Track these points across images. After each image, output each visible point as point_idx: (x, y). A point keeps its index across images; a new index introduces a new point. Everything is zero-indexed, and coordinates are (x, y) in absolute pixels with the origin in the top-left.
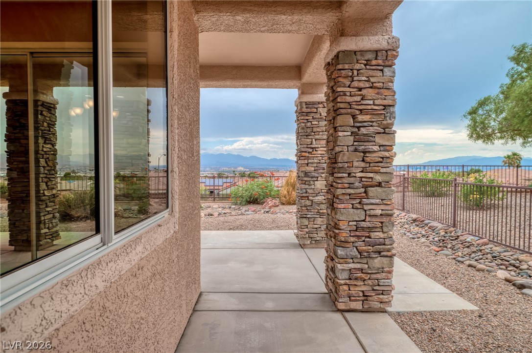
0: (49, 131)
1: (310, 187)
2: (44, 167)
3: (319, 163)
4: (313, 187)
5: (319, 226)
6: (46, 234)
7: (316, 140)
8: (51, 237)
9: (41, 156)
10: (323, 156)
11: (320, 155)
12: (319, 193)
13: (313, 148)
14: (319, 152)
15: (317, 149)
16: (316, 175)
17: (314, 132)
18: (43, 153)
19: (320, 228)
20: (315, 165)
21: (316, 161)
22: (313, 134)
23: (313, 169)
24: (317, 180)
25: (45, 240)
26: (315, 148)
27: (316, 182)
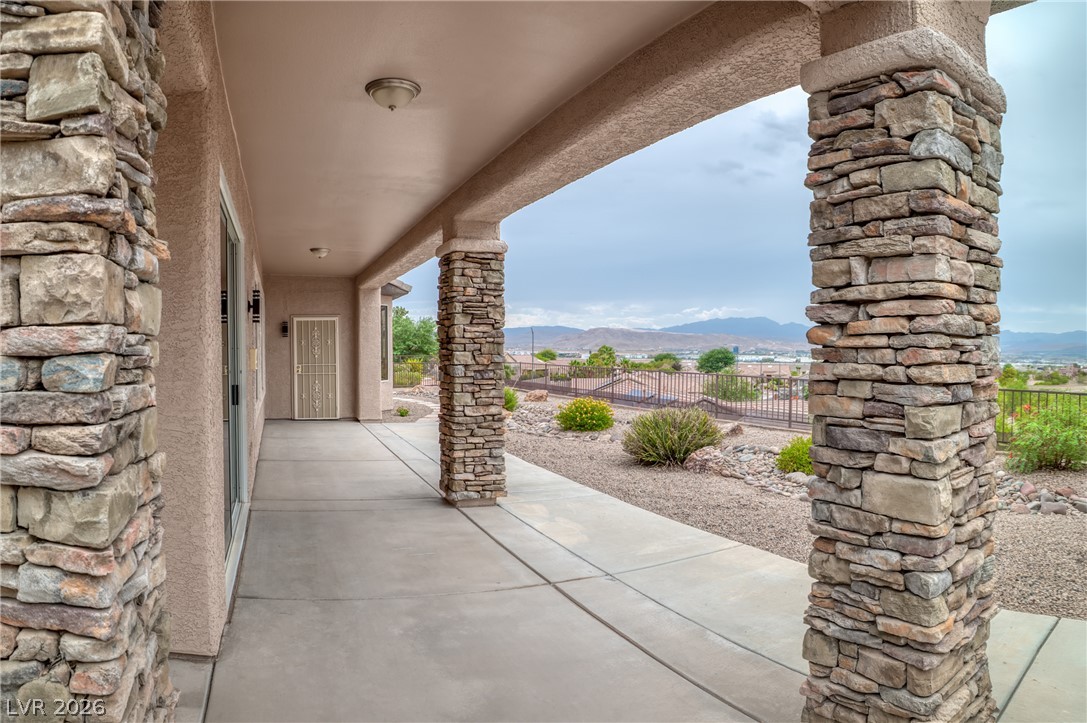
0: (482, 301)
1: (843, 498)
2: (466, 366)
3: (883, 381)
4: (855, 497)
5: (875, 689)
6: (469, 483)
7: (869, 260)
8: (480, 488)
9: (461, 348)
10: (896, 342)
11: (883, 341)
12: (879, 534)
13: (856, 303)
14: (879, 325)
15: (872, 310)
16: (867, 442)
17: (862, 224)
18: (463, 341)
19: (878, 695)
20: (866, 390)
21: (864, 370)
22: (856, 231)
23: (856, 409)
24: (870, 468)
25: (465, 493)
26: (867, 302)
27: (868, 477)
